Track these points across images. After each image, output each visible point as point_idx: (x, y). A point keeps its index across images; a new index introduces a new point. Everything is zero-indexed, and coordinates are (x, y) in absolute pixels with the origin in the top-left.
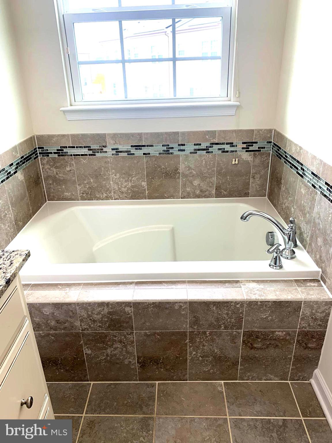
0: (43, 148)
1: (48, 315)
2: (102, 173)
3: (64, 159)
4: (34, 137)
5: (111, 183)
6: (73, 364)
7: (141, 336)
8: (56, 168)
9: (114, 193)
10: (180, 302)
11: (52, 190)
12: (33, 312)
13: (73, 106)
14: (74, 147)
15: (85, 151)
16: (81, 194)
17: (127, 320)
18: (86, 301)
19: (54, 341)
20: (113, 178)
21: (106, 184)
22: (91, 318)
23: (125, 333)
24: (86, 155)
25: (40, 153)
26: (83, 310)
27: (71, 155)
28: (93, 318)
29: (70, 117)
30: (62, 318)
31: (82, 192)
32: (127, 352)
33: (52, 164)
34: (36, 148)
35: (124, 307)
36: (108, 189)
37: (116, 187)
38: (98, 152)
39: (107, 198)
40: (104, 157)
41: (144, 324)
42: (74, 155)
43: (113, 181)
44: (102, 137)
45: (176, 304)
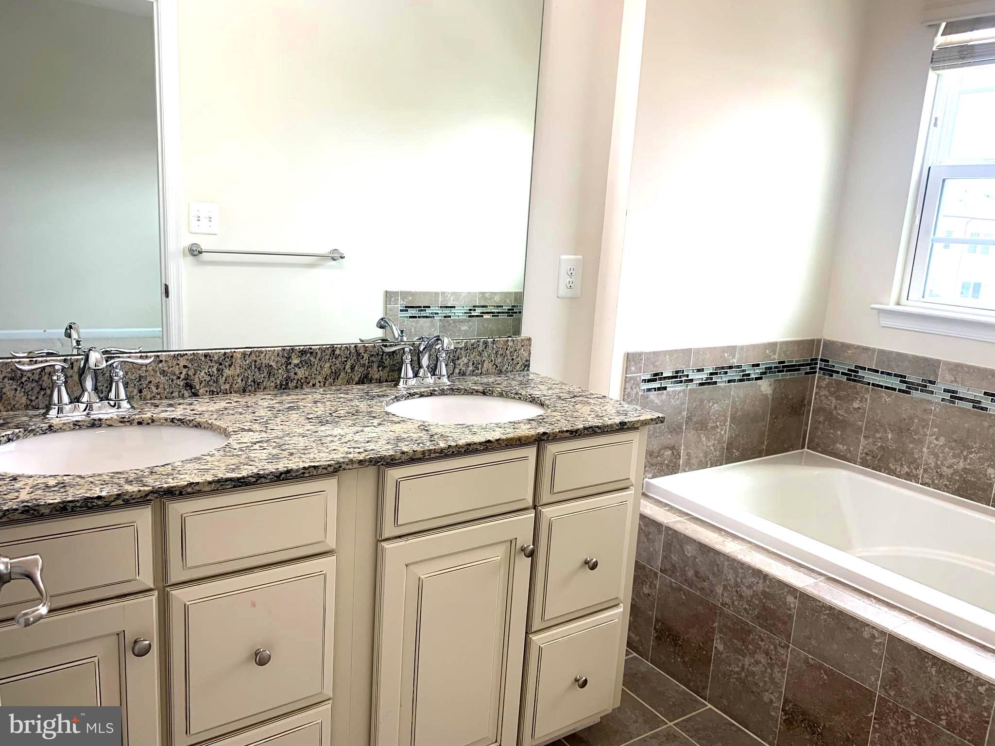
0: (828, 361)
1: (688, 558)
2: (912, 428)
3: (855, 387)
4: (819, 341)
5: (923, 450)
6: (695, 656)
7: (799, 660)
8: (838, 398)
9: (925, 471)
10: (873, 628)
11: (820, 433)
12: (674, 544)
13: (899, 306)
14: (877, 371)
15: (895, 382)
16: (864, 455)
17: (786, 619)
18: (739, 558)
19: (683, 603)
20: (930, 443)
21: (915, 451)
22: (738, 589)
23: (777, 641)
24: (894, 389)
25: (820, 369)
26: (731, 571)
27: (869, 384)
28: (740, 591)
29: (885, 321)
30: (703, 570)
31: (866, 451)
32: (772, 679)
33: (833, 389)
34: (816, 359)
35: (785, 593)
36: (916, 460)
37: (932, 461)
38: (917, 389)
39: (909, 476)
40: (926, 400)
41: (808, 640)
42: (873, 385)
43: (928, 448)
44: (933, 365)
45: (867, 628)
